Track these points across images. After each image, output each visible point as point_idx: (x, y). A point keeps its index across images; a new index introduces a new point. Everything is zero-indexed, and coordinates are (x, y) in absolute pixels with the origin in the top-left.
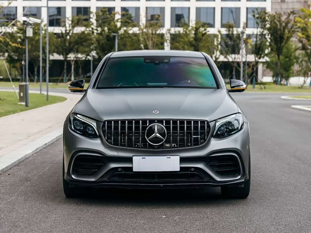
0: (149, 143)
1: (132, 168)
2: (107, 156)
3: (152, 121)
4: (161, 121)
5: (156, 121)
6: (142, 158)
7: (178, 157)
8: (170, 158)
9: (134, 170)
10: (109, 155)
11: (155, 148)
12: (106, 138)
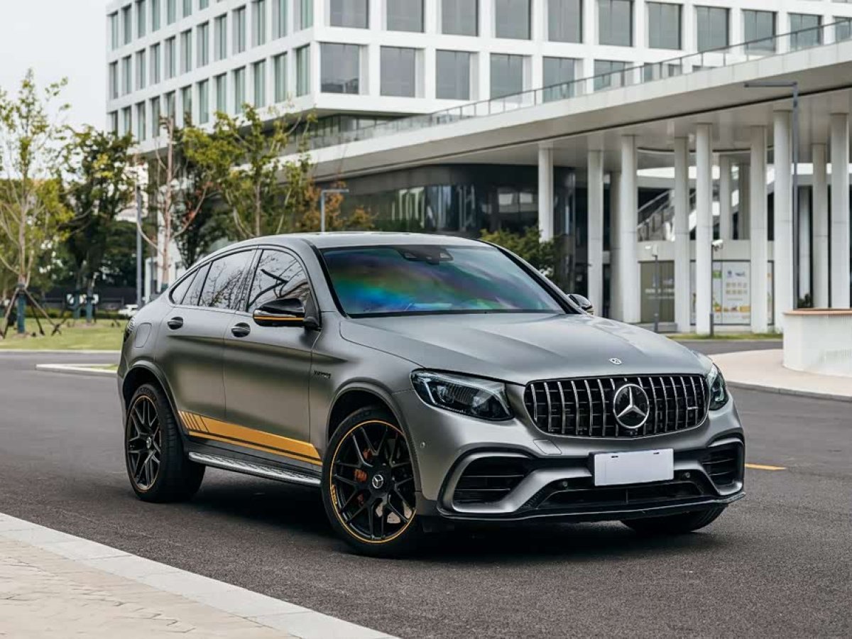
0: (620, 425)
1: (591, 479)
2: (539, 457)
3: (619, 380)
4: (633, 379)
5: (626, 380)
6: (613, 457)
7: (671, 451)
8: (658, 453)
9: (597, 484)
10: (544, 454)
11: (628, 435)
12: (536, 419)
